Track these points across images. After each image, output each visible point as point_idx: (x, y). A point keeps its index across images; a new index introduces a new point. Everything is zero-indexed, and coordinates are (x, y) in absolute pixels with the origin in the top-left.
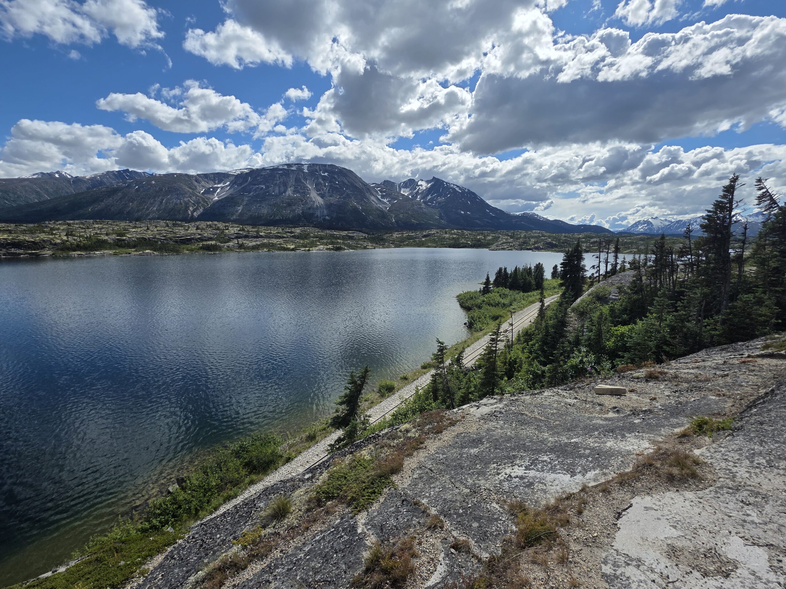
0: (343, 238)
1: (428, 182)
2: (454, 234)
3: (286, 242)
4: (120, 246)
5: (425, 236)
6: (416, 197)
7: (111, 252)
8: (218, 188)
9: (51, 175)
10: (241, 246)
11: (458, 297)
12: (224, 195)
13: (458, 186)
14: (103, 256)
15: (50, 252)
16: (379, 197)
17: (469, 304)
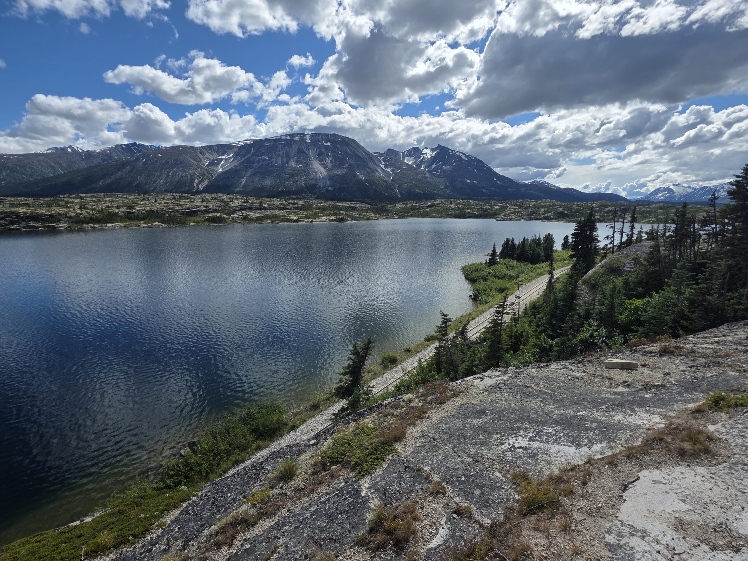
0: (346, 209)
1: (433, 150)
2: (460, 204)
3: (289, 214)
4: (130, 219)
5: (429, 207)
6: (421, 166)
7: (121, 224)
8: (222, 159)
9: (64, 150)
10: (245, 218)
11: (463, 268)
12: (228, 167)
13: (464, 154)
14: (114, 228)
15: (66, 225)
16: (383, 166)
17: (474, 276)
